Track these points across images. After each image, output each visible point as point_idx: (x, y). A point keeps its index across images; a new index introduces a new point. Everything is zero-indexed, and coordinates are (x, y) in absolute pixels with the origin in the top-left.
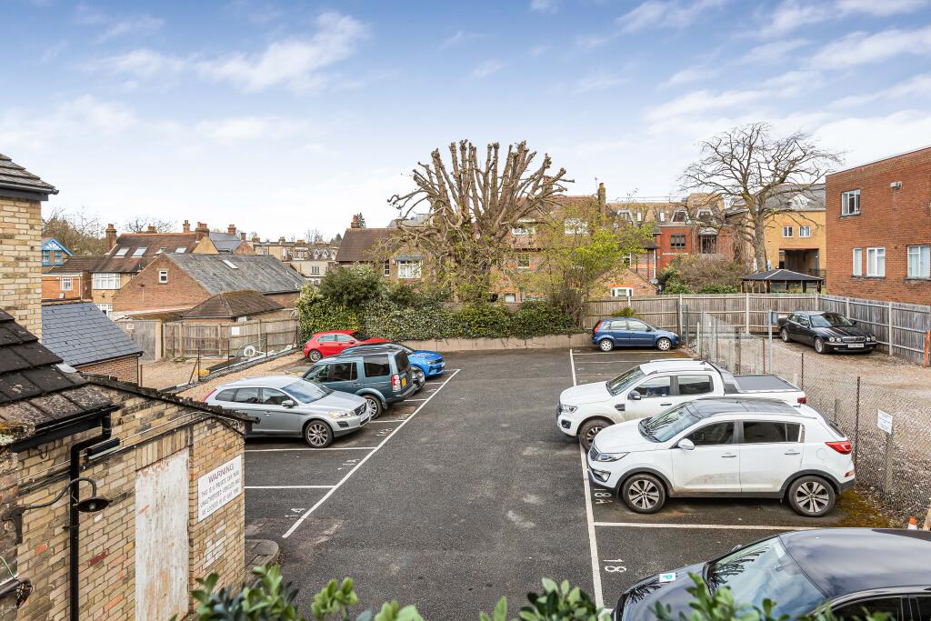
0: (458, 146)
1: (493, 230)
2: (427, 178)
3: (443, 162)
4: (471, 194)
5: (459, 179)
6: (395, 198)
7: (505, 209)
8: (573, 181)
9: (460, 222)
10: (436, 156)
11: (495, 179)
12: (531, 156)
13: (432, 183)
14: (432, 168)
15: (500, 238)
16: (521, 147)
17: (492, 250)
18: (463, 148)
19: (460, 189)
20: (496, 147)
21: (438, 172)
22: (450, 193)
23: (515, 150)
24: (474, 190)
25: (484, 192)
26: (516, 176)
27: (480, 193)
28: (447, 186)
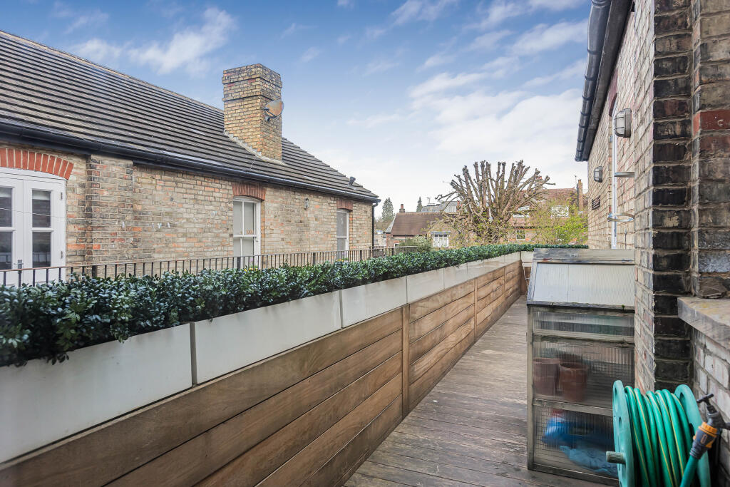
0: (479, 164)
1: (502, 216)
2: (459, 183)
3: (471, 175)
4: (487, 193)
5: (480, 186)
6: (440, 197)
7: (509, 203)
8: (555, 184)
9: (482, 211)
10: (465, 171)
11: (502, 183)
12: (526, 170)
13: (462, 186)
14: (463, 177)
15: (506, 221)
16: (520, 164)
17: (501, 228)
18: (482, 166)
19: (481, 191)
20: (504, 164)
21: (467, 180)
22: (474, 193)
23: (516, 165)
24: (489, 190)
25: (495, 193)
26: (516, 182)
27: (492, 192)
28: (472, 189)
